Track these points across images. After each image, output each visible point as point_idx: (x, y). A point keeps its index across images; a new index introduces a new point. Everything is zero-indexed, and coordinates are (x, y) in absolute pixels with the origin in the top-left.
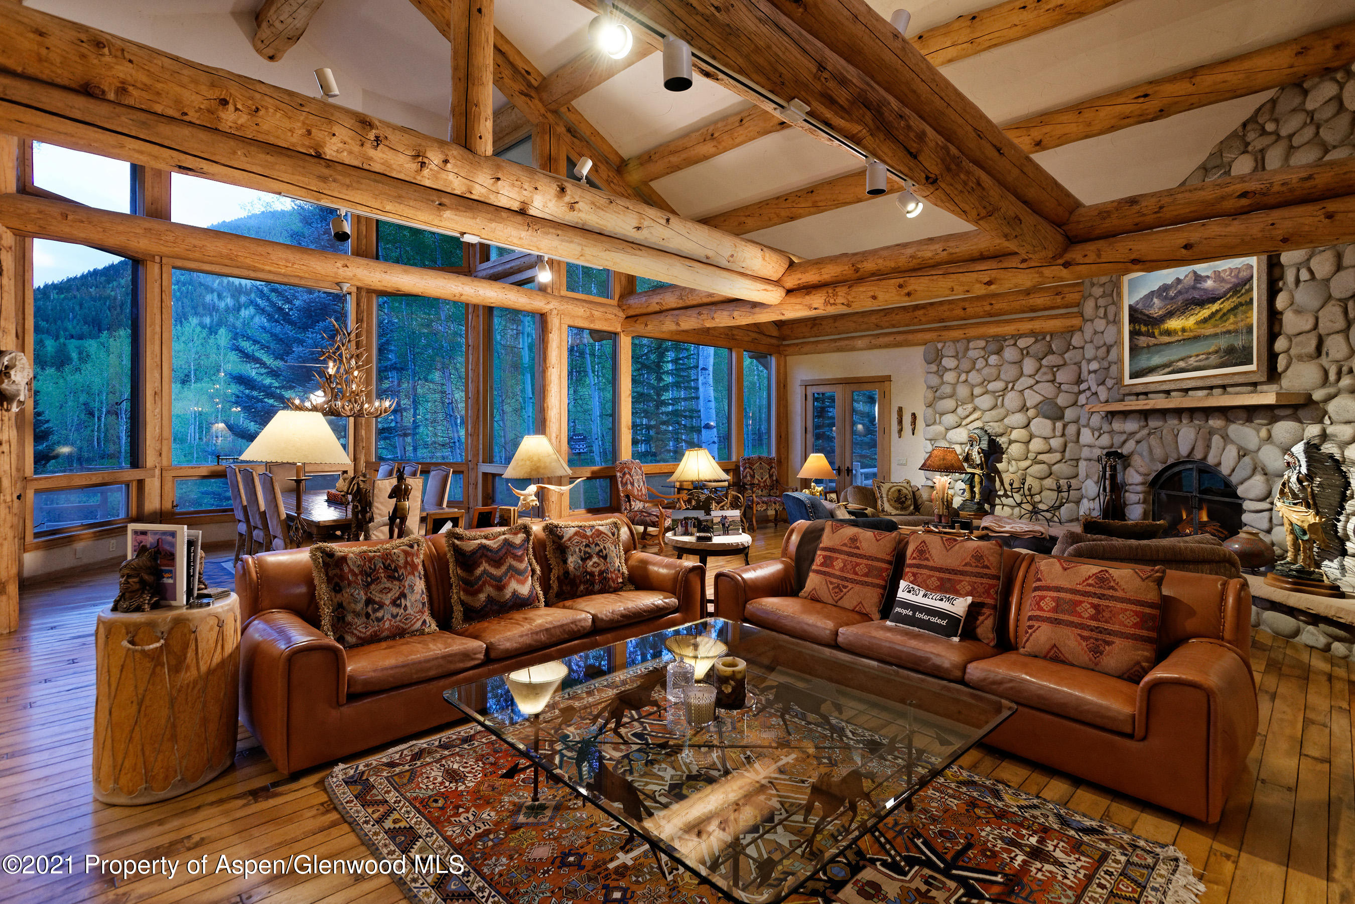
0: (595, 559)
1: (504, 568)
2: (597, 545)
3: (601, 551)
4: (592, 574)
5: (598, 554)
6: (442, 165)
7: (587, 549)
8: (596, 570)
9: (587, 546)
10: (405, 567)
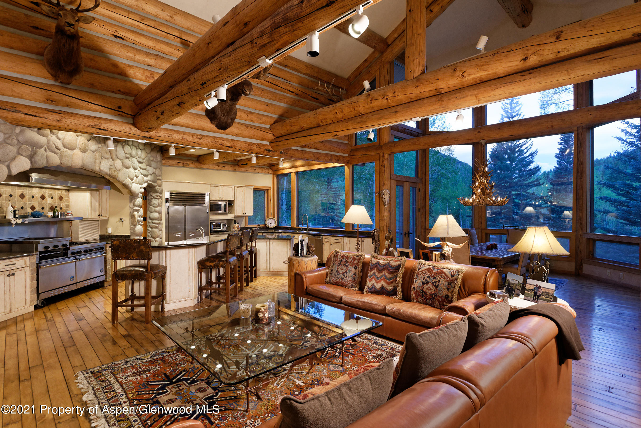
0: (430, 285)
1: (382, 274)
2: (435, 278)
3: (436, 282)
4: (425, 293)
5: (432, 284)
6: (393, 95)
7: (428, 279)
8: (429, 292)
9: (429, 277)
10: (350, 263)
